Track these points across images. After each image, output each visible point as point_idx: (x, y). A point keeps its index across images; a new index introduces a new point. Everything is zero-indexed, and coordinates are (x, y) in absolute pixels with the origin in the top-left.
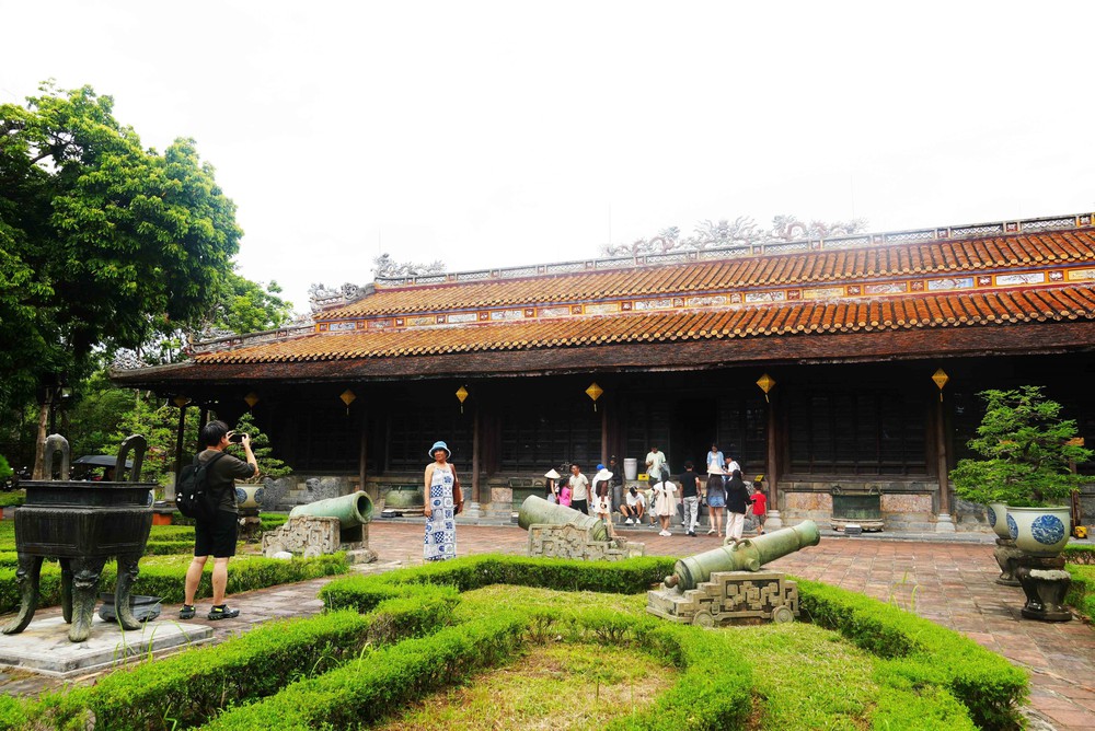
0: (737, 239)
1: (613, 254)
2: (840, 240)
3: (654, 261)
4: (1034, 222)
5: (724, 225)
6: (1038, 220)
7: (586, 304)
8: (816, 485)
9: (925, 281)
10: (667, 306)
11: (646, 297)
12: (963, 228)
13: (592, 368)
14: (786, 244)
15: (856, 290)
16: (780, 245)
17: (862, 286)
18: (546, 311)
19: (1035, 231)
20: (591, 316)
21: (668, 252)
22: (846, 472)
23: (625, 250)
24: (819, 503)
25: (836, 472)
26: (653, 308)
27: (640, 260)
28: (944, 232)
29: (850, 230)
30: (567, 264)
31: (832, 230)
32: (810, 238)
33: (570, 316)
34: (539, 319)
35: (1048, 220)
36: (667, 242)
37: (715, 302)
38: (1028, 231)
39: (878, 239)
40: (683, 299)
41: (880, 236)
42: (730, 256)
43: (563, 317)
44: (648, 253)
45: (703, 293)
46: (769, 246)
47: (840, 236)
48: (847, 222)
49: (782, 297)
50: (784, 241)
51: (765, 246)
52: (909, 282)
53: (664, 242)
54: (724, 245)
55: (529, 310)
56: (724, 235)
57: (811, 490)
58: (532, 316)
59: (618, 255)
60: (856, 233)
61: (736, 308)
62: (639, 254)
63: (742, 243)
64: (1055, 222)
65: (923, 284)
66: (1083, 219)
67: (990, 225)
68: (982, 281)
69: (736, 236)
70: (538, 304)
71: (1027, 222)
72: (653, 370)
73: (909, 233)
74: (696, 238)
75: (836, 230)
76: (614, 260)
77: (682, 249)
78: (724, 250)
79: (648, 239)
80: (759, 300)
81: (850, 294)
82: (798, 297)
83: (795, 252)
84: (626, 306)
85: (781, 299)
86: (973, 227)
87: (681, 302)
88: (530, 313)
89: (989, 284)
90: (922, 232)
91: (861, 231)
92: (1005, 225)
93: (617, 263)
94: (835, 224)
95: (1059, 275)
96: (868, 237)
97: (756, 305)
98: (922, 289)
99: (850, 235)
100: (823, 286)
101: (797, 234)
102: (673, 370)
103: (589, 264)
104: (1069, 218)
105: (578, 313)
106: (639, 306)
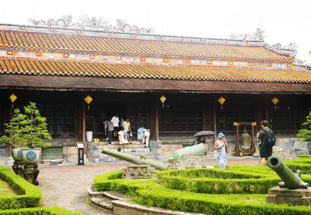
0: (100, 27)
1: (37, 24)
2: (144, 35)
3: (59, 32)
4: (211, 39)
5: (94, 20)
6: (212, 39)
7: (44, 52)
8: (170, 141)
9: (191, 60)
10: (87, 58)
11: (77, 52)
12: (189, 38)
13: (94, 89)
14: (122, 33)
15: (167, 60)
16: (120, 33)
17: (169, 59)
18: (20, 53)
19: (211, 43)
20: (47, 58)
21: (67, 28)
22: (176, 136)
23: (43, 23)
24: (170, 149)
25: (172, 136)
26: (80, 58)
27: (52, 30)
28: (182, 38)
29: (148, 32)
30: (9, 25)
31: (141, 30)
32: (132, 32)
33: (35, 57)
34: (16, 57)
35: (215, 39)
36: (66, 23)
37: (109, 58)
38: (209, 43)
39: (159, 37)
40: (94, 55)
41: (160, 36)
42: (98, 35)
43: (31, 57)
44: (56, 27)
45: (105, 54)
46: (115, 33)
47: (144, 33)
48: (147, 27)
49: (138, 60)
50: (121, 32)
51: (113, 33)
52: (185, 59)
53: (64, 22)
54: (94, 29)
55: (10, 51)
56: (95, 24)
57: (167, 143)
58: (12, 54)
59: (39, 25)
60: (151, 33)
61: (119, 62)
62: (52, 26)
63: (102, 29)
64: (217, 41)
65: (190, 61)
66: (225, 41)
67: (197, 38)
68: (209, 62)
69: (100, 25)
70: (16, 48)
71: (209, 39)
72: (122, 91)
73: (170, 37)
74: (81, 24)
75: (142, 30)
76: (38, 27)
77: (74, 27)
78: (95, 31)
79: (56, 19)
80: (128, 60)
81: (164, 62)
82: (144, 60)
83: (126, 38)
84: (66, 55)
85: (138, 61)
86: (192, 38)
87: (94, 57)
88: (11, 53)
89: (211, 64)
90: (174, 37)
91: (152, 33)
92: (202, 39)
93: (39, 29)
94: (143, 28)
95: (231, 63)
96: (155, 36)
97: (127, 62)
98: (190, 63)
99: (148, 34)
100: (154, 57)
101: (127, 30)
102: (131, 92)
103: (23, 27)
104: (221, 40)
105: (39, 56)
106: (72, 56)
